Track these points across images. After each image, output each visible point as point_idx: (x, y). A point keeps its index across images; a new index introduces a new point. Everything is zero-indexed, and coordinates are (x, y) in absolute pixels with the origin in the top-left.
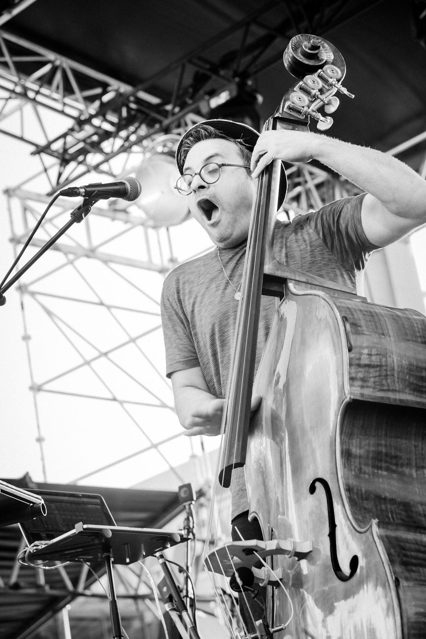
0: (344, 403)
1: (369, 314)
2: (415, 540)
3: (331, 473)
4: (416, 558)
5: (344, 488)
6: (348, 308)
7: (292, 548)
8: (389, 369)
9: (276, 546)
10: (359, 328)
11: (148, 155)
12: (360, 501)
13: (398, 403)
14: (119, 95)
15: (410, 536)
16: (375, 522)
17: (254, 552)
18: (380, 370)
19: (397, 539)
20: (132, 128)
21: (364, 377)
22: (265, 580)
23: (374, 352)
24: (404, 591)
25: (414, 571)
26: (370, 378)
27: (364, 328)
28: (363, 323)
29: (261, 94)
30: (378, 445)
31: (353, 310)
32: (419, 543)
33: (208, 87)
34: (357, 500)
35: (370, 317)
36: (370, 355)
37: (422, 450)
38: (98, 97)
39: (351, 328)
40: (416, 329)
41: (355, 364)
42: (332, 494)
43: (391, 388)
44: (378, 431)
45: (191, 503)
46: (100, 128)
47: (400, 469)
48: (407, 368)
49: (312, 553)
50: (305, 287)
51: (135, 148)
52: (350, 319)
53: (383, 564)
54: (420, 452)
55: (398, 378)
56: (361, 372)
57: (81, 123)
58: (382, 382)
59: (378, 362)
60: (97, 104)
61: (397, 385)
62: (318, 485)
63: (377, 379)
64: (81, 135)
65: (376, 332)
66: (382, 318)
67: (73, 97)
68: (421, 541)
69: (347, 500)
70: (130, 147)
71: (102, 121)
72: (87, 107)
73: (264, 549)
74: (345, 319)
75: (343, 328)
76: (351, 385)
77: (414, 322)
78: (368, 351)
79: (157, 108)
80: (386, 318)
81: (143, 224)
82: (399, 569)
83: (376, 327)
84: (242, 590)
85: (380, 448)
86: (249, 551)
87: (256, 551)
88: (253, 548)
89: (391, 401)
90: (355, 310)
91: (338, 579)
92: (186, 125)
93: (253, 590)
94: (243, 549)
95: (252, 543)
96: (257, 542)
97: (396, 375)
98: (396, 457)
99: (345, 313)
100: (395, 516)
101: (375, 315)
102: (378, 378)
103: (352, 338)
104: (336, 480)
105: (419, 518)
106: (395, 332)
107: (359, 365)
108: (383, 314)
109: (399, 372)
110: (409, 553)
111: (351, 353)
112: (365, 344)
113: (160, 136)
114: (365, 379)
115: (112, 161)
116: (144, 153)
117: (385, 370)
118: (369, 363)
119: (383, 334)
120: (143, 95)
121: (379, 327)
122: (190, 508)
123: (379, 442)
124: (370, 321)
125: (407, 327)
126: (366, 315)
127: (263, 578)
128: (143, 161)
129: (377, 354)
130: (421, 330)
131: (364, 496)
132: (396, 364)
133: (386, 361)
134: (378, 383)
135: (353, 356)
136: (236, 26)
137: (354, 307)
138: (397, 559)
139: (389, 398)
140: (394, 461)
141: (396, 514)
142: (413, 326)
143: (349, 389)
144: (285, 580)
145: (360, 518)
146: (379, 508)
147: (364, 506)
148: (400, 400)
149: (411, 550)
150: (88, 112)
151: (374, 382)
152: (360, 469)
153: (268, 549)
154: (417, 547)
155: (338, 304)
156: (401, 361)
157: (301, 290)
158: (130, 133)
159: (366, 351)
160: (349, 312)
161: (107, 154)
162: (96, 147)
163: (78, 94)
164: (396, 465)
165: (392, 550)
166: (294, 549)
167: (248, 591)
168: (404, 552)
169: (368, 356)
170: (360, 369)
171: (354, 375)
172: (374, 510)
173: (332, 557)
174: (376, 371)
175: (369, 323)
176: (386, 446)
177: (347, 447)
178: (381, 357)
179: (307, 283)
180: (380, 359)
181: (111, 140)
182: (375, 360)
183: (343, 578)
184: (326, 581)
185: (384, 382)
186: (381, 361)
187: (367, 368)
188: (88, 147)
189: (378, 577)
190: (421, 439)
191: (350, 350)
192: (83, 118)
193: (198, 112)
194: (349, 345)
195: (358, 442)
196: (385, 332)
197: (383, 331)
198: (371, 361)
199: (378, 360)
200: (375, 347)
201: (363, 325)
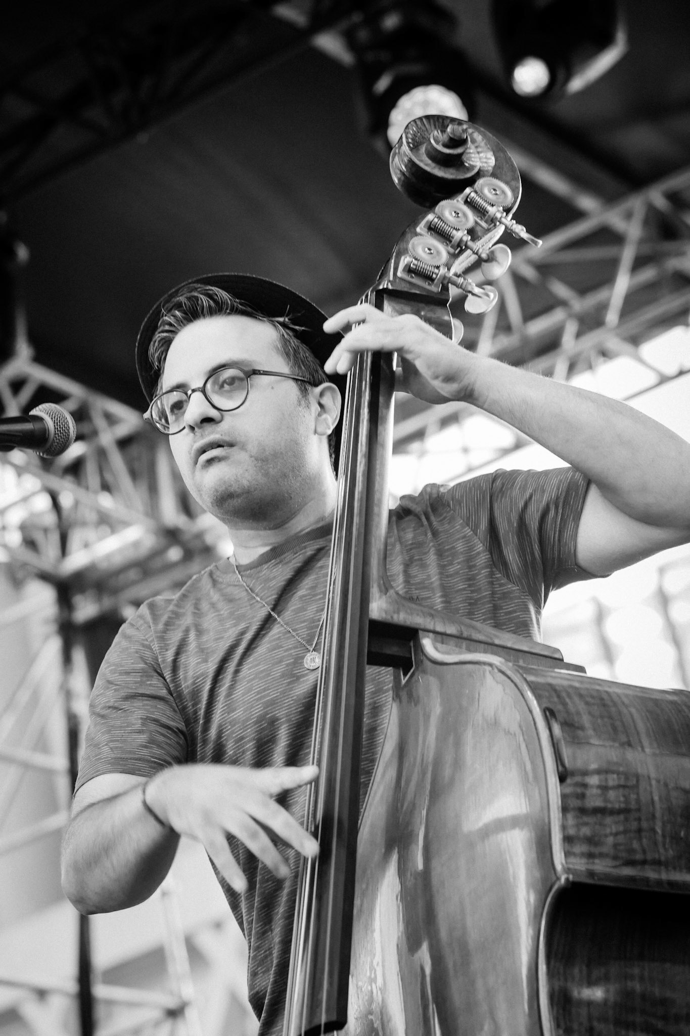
0: (554, 890)
1: (598, 702)
6: (555, 690)
8: (643, 817)
10: (579, 732)
13: (666, 888)
18: (627, 819)
21: (594, 836)
23: (612, 780)
26: (606, 836)
27: (590, 732)
28: (586, 720)
31: (564, 694)
35: (601, 708)
36: (604, 788)
39: (564, 732)
41: (574, 808)
43: (649, 857)
44: (626, 946)
48: (682, 813)
52: (560, 712)
55: (663, 836)
56: (586, 824)
58: (631, 845)
59: (620, 802)
61: (661, 851)
63: (620, 839)
65: (614, 740)
66: (624, 711)
74: (549, 713)
75: (547, 731)
76: (568, 854)
78: (601, 780)
80: (633, 710)
83: (615, 728)
89: (651, 883)
90: (569, 695)
97: (659, 829)
99: (550, 701)
101: (610, 703)
102: (622, 836)
103: (566, 753)
107: (582, 811)
108: (626, 701)
109: (664, 823)
111: (565, 785)
112: (593, 766)
114: (596, 839)
117: (636, 819)
118: (602, 805)
119: (629, 744)
121: (620, 728)
124: (602, 717)
125: (677, 727)
126: (594, 704)
129: (619, 787)
132: (657, 806)
133: (638, 799)
134: (622, 848)
135: (569, 790)
139: (648, 879)
143: (563, 861)
148: (670, 883)
151: (615, 845)
156: (668, 799)
159: (594, 780)
160: (556, 699)
169: (600, 791)
170: (586, 819)
171: (572, 832)
174: (618, 823)
175: (599, 721)
177: (562, 984)
178: (627, 791)
180: (625, 796)
182: (614, 798)
185: (635, 845)
186: (627, 801)
187: (599, 816)
191: (562, 779)
194: (560, 768)
195: (584, 973)
197: (628, 736)
198: (606, 800)
199: (622, 799)
200: (613, 772)
201: (587, 725)
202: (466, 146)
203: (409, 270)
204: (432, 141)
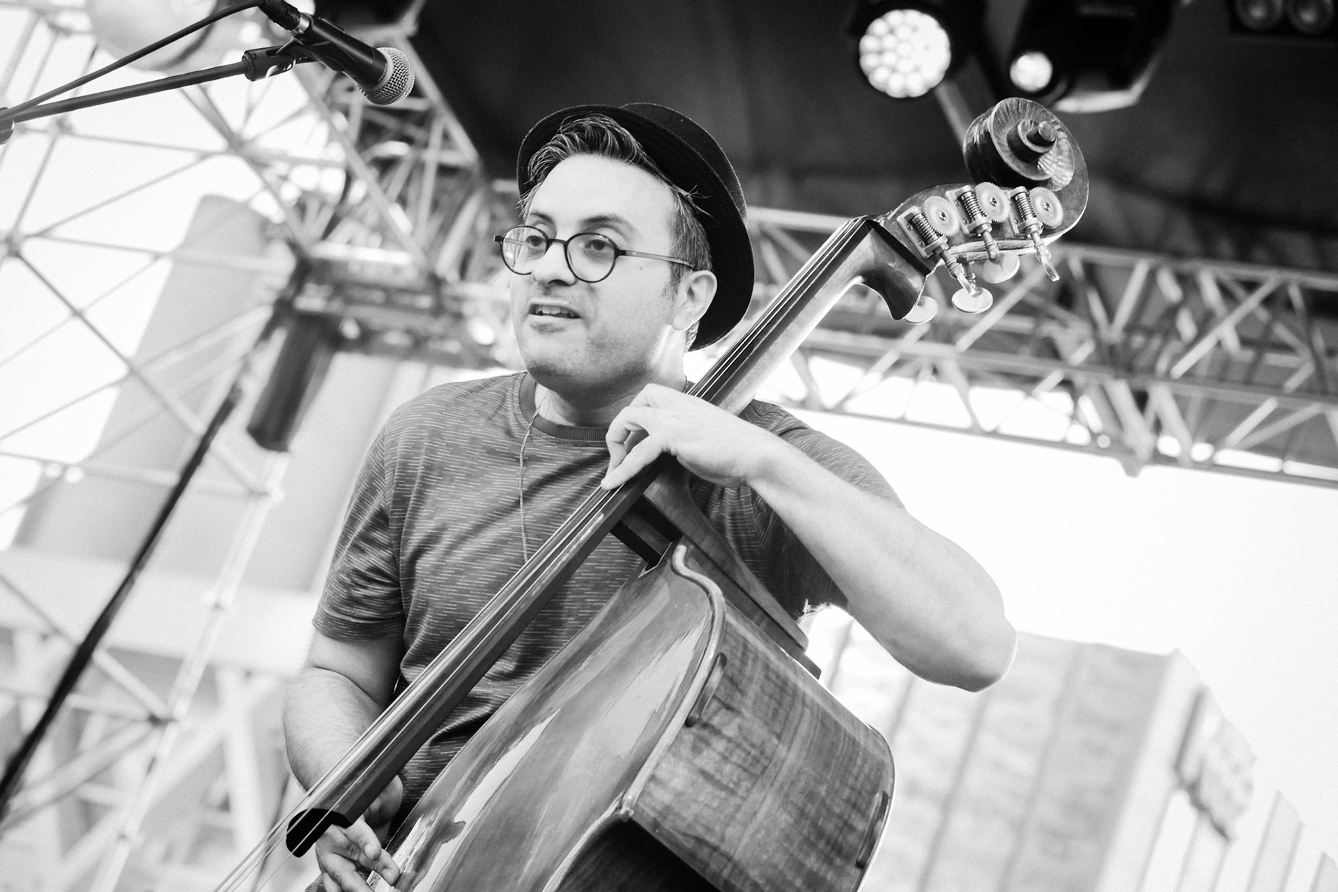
0: (610, 814)
1: (780, 683)
8: (744, 808)
10: (738, 695)
18: (726, 800)
21: (683, 793)
27: (749, 702)
28: (753, 690)
31: (751, 656)
35: (777, 690)
39: (721, 683)
40: (855, 771)
41: (682, 756)
43: (724, 848)
48: (782, 830)
52: (733, 665)
55: (752, 838)
56: (684, 778)
59: (731, 780)
65: (766, 723)
66: (799, 707)
74: (722, 659)
75: (707, 674)
76: (646, 792)
78: (726, 749)
80: (807, 712)
83: (775, 713)
89: (707, 872)
90: (756, 659)
97: (751, 830)
99: (731, 653)
101: (790, 692)
103: (710, 704)
107: (689, 764)
108: (808, 700)
109: (761, 828)
111: (687, 730)
112: (729, 733)
114: (684, 797)
117: (735, 805)
118: (712, 772)
119: (780, 736)
121: (781, 719)
124: (771, 697)
125: (838, 754)
126: (774, 682)
129: (739, 766)
130: (862, 777)
132: (764, 808)
133: (749, 789)
134: (703, 821)
135: (689, 736)
137: (759, 652)
139: (707, 865)
142: (852, 761)
143: (637, 796)
151: (698, 815)
156: (780, 809)
159: (720, 745)
160: (739, 654)
169: (718, 758)
170: (687, 773)
175: (766, 698)
178: (744, 775)
180: (737, 777)
182: (728, 773)
186: (737, 784)
187: (701, 780)
191: (689, 724)
194: (695, 713)
196: (788, 736)
197: (783, 729)
198: (719, 770)
199: (735, 779)
200: (744, 750)
201: (751, 694)
202: (1047, 150)
203: (911, 221)
204: (1020, 128)
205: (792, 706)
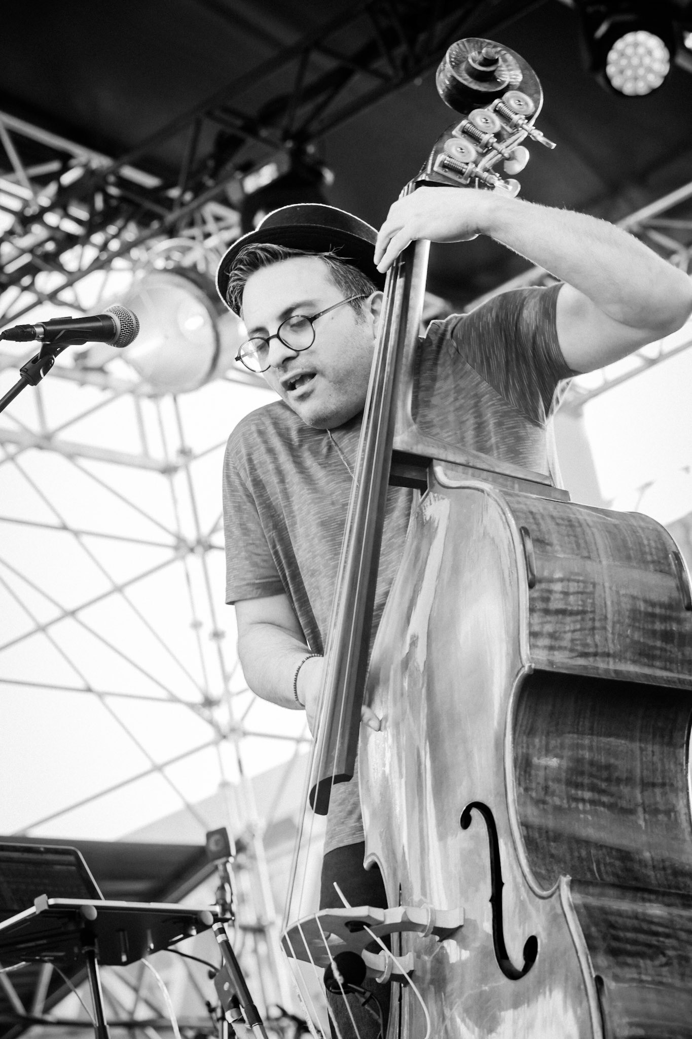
0: (520, 675)
1: (566, 523)
2: (633, 911)
3: (497, 794)
4: (635, 942)
5: (517, 819)
6: (531, 513)
7: (429, 921)
8: (597, 618)
9: (402, 917)
10: (548, 548)
11: (141, 274)
12: (545, 843)
13: (612, 676)
14: (90, 173)
15: (625, 906)
16: (565, 880)
17: (365, 927)
18: (583, 620)
19: (603, 911)
20: (112, 229)
21: (555, 632)
22: (385, 973)
23: (573, 587)
24: (611, 1000)
25: (628, 965)
26: (565, 632)
27: (558, 548)
28: (554, 539)
29: (332, 168)
30: (578, 746)
31: (538, 517)
32: (641, 916)
33: (240, 157)
34: (538, 840)
35: (569, 528)
36: (566, 594)
37: (653, 755)
38: (55, 176)
39: (534, 547)
40: (646, 549)
41: (539, 610)
42: (498, 830)
43: (600, 651)
44: (578, 722)
45: (228, 861)
46: (57, 228)
47: (614, 789)
48: (629, 616)
49: (463, 929)
50: (464, 473)
51: (118, 263)
52: (533, 530)
53: (577, 952)
54: (649, 758)
55: (613, 633)
56: (550, 622)
57: (25, 221)
58: (586, 640)
59: (579, 605)
60: (52, 189)
61: (611, 645)
62: (475, 813)
63: (577, 635)
64: (26, 242)
65: (577, 554)
66: (588, 530)
67: (11, 177)
68: (644, 914)
69: (522, 841)
70: (110, 260)
71: (62, 218)
72: (36, 194)
73: (380, 923)
74: (524, 532)
75: (521, 546)
76: (532, 646)
77: (643, 536)
78: (563, 587)
79: (156, 195)
80: (594, 531)
81: (133, 391)
82: (603, 961)
83: (578, 545)
84: (342, 990)
85: (580, 752)
86: (356, 925)
87: (369, 926)
88: (361, 920)
89: (600, 672)
90: (543, 516)
91: (504, 975)
92: (204, 222)
93: (363, 990)
94: (346, 921)
95: (362, 911)
96: (369, 911)
97: (609, 629)
98: (608, 767)
99: (526, 522)
100: (603, 868)
101: (576, 524)
102: (579, 633)
103: (536, 564)
104: (503, 807)
105: (644, 871)
106: (610, 553)
107: (547, 612)
108: (591, 524)
109: (614, 623)
110: (621, 934)
111: (532, 590)
112: (558, 575)
113: (160, 242)
114: (557, 634)
115: (81, 285)
116: (133, 269)
117: (590, 619)
118: (564, 607)
119: (589, 558)
120: (130, 173)
121: (583, 545)
122: (225, 870)
123: (580, 741)
124: (568, 536)
125: (630, 545)
126: (562, 525)
127: (382, 969)
128: (132, 285)
129: (578, 593)
130: (653, 551)
131: (551, 834)
132: (610, 609)
133: (593, 604)
134: (578, 642)
135: (536, 595)
136: (286, 54)
137: (542, 511)
138: (601, 944)
139: (598, 668)
140: (605, 774)
141: (605, 865)
142: (641, 544)
143: (529, 652)
144: (418, 973)
145: (543, 872)
146: (576, 854)
147: (549, 851)
148: (616, 672)
149: (626, 929)
150: (37, 203)
151: (573, 640)
152: (546, 789)
153: (388, 922)
154: (635, 922)
155: (516, 506)
156: (619, 603)
157: (455, 479)
158: (110, 237)
159: (558, 587)
160: (532, 520)
161: (70, 273)
162: (51, 261)
163: (20, 173)
164: (608, 780)
165: (593, 929)
166: (432, 921)
167: (354, 993)
168: (613, 932)
169: (562, 596)
170: (549, 618)
171: (536, 628)
172: (568, 857)
173: (496, 938)
174: (575, 622)
175: (566, 538)
176: (591, 748)
177: (524, 751)
178: (584, 596)
179: (466, 466)
180: (582, 601)
181: (77, 249)
182: (574, 602)
183: (512, 975)
184: (484, 978)
185: (589, 640)
186: (584, 604)
187: (560, 616)
188: (39, 262)
189: (569, 974)
190: (651, 736)
191: (531, 585)
192: (30, 212)
193: (225, 201)
194: (530, 576)
195: (544, 742)
196: (593, 555)
197: (589, 552)
199: (580, 603)
200: (574, 581)
201: (555, 541)
202: (497, 65)
205: (584, 533)
